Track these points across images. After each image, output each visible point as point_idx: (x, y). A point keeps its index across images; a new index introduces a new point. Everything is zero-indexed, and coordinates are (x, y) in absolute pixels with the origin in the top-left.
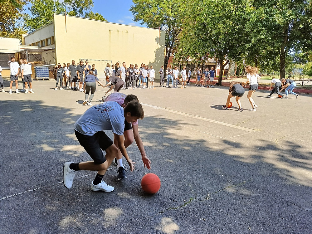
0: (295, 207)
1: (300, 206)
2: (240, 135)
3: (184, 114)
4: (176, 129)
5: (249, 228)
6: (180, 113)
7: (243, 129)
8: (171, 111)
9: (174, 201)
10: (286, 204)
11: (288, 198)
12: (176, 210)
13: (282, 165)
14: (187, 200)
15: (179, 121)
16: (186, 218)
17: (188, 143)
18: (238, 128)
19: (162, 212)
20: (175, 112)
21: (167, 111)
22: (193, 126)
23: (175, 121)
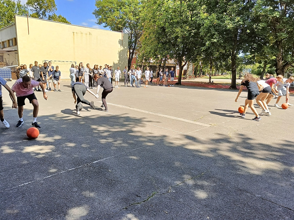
0: (248, 194)
1: (251, 193)
2: (198, 130)
3: (147, 112)
4: (140, 127)
5: (208, 217)
6: (143, 111)
7: (201, 124)
8: (135, 109)
9: (138, 196)
10: (240, 192)
11: (241, 187)
12: (139, 205)
13: (235, 157)
14: (150, 194)
15: (143, 119)
16: (149, 212)
17: (151, 139)
18: (196, 123)
19: (126, 208)
20: (139, 110)
21: (131, 110)
22: (155, 123)
23: (139, 119)
